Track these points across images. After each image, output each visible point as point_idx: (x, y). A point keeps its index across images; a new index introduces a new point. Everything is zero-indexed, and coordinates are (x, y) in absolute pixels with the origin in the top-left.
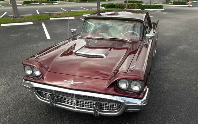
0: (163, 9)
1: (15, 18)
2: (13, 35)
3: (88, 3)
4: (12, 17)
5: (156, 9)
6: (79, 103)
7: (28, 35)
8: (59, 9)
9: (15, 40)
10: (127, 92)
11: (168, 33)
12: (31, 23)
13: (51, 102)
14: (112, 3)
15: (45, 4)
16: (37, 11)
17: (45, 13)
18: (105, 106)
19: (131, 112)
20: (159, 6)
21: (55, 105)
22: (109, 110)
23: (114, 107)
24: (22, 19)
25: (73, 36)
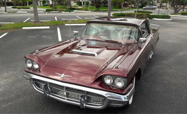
0: (170, 19)
1: (36, 23)
2: (31, 37)
3: (101, 12)
4: (33, 22)
5: (164, 19)
6: (69, 95)
7: (43, 37)
8: (75, 17)
9: (32, 40)
10: (111, 87)
11: (170, 41)
12: (48, 27)
13: (44, 93)
14: (122, 12)
15: (63, 12)
16: (56, 18)
17: (62, 19)
18: (92, 100)
19: (114, 107)
20: (167, 16)
21: (48, 96)
22: (95, 103)
23: (99, 101)
24: (41, 24)
25: (75, 37)
